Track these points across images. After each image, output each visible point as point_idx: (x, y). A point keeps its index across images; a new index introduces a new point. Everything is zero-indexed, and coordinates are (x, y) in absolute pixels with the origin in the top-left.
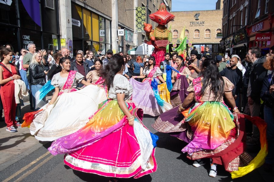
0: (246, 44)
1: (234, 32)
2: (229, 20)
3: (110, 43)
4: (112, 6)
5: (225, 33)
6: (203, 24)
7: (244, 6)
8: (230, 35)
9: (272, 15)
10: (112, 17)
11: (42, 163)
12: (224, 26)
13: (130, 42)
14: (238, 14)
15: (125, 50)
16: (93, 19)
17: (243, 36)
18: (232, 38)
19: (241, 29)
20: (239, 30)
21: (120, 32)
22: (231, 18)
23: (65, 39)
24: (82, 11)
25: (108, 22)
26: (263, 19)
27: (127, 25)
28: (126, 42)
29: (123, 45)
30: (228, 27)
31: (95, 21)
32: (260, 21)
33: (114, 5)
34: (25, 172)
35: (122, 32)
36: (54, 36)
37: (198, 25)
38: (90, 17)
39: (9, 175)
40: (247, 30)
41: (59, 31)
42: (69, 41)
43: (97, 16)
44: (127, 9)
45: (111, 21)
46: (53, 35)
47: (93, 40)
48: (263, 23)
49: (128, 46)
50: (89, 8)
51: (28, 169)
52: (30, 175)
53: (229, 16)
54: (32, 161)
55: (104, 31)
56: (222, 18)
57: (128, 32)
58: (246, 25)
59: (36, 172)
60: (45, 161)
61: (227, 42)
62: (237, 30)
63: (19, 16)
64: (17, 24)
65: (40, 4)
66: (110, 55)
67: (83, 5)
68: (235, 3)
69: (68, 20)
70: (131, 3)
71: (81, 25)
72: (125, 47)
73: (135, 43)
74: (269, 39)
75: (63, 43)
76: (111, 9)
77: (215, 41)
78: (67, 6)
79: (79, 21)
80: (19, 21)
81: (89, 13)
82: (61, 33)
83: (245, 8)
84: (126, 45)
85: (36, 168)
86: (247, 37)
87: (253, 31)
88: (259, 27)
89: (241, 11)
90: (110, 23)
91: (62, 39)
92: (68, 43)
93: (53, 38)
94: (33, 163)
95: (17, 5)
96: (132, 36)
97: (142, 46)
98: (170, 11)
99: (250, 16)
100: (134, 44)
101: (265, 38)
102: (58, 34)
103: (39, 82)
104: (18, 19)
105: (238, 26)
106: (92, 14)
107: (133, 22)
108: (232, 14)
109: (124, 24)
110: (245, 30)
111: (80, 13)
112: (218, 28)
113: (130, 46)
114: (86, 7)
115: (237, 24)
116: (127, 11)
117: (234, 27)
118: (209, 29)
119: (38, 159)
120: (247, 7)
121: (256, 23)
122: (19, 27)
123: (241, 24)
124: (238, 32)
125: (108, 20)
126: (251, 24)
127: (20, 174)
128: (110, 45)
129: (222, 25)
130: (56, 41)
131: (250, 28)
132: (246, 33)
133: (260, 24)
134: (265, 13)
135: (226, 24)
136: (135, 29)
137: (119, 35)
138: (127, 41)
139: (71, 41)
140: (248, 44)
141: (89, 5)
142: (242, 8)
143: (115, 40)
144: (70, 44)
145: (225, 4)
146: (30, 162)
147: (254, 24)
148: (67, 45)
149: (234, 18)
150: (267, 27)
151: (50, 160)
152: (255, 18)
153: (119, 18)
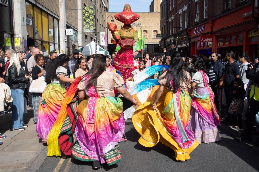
0: (188, 44)
1: (173, 33)
2: (167, 22)
3: (58, 43)
4: (60, 5)
5: (164, 34)
6: (141, 26)
7: (183, 10)
8: (170, 37)
9: (213, 19)
10: (60, 16)
12: (162, 28)
13: (75, 42)
14: (177, 17)
16: (43, 17)
17: (185, 37)
18: (172, 39)
19: (181, 31)
20: (180, 32)
21: (68, 32)
22: (170, 20)
23: (19, 39)
24: (33, 10)
25: (56, 21)
26: (204, 23)
27: (73, 24)
28: (72, 42)
29: (69, 46)
30: (167, 28)
31: (45, 19)
32: (202, 24)
33: (62, 4)
35: (70, 32)
36: (6, 35)
37: (136, 26)
38: (40, 16)
40: (188, 31)
41: (13, 29)
42: (24, 41)
43: (46, 15)
44: (72, 8)
45: (58, 21)
47: (44, 40)
48: (204, 26)
50: (39, 6)
53: (167, 19)
56: (160, 20)
58: (186, 27)
61: (167, 42)
62: (177, 31)
66: (76, 55)
67: (34, 3)
68: (173, 7)
69: (23, 18)
71: (33, 24)
72: (71, 47)
73: (80, 42)
74: (211, 40)
75: (17, 43)
76: (58, 8)
77: (152, 42)
78: (21, 3)
79: (31, 20)
81: (39, 11)
82: (15, 32)
83: (184, 12)
84: (72, 45)
86: (189, 38)
87: (195, 33)
88: (200, 30)
89: (180, 15)
90: (57, 22)
91: (16, 38)
92: (23, 43)
93: (5, 37)
96: (76, 36)
97: (88, 46)
98: (108, 12)
99: (190, 19)
100: (79, 44)
101: (208, 39)
102: (11, 33)
103: (20, 87)
105: (178, 28)
106: (43, 13)
107: (77, 22)
108: (171, 17)
109: (70, 23)
110: (186, 32)
112: (154, 30)
114: (37, 4)
115: (177, 26)
116: (72, 10)
117: (173, 29)
118: (146, 30)
120: (186, 11)
121: (196, 26)
123: (181, 27)
124: (179, 34)
125: (56, 18)
126: (192, 27)
128: (58, 45)
129: (161, 27)
130: (9, 40)
131: (191, 30)
132: (187, 35)
133: (201, 27)
134: (205, 18)
135: (165, 26)
136: (80, 29)
137: (67, 35)
139: (25, 40)
140: (190, 45)
141: (40, 2)
142: (180, 12)
143: (64, 40)
144: (25, 44)
145: (162, 7)
147: (195, 27)
148: (22, 45)
149: (173, 20)
150: (209, 30)
152: (195, 21)
153: (66, 17)
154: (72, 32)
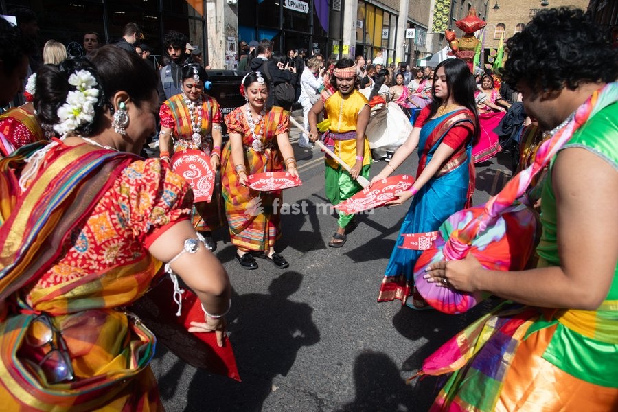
3: (393, 48)
10: (400, 11)
13: (420, 46)
15: (412, 58)
16: (377, 15)
21: (409, 33)
23: (348, 46)
24: (365, 7)
25: (393, 18)
27: (420, 19)
29: (410, 52)
31: (379, 18)
35: (412, 33)
38: (373, 14)
41: (342, 35)
42: (352, 48)
43: (381, 13)
45: (397, 17)
46: (334, 41)
49: (418, 53)
50: (373, 2)
55: (388, 30)
57: (420, 32)
63: (312, 24)
64: (310, 32)
65: (329, 7)
69: (354, 23)
71: (363, 26)
72: (413, 53)
73: (429, 47)
75: (344, 51)
78: (353, 6)
79: (362, 21)
80: (312, 28)
81: (373, 9)
82: (344, 38)
84: (415, 51)
90: (395, 20)
91: (345, 46)
92: (351, 50)
93: (333, 44)
95: (312, 11)
96: (424, 36)
100: (426, 49)
102: (340, 40)
104: (311, 26)
106: (377, 10)
111: (363, 10)
113: (420, 52)
114: (371, 1)
122: (311, 35)
125: (394, 15)
128: (393, 52)
130: (338, 47)
136: (431, 26)
137: (407, 37)
138: (417, 45)
143: (401, 45)
144: (353, 52)
148: (349, 53)
153: (410, 10)
154: (414, 33)
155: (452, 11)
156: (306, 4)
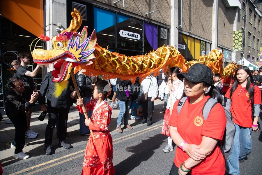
4: (213, 33)
10: (212, 41)
11: (139, 135)
13: (228, 60)
16: (196, 43)
24: (187, 38)
25: (208, 45)
27: (226, 46)
28: (224, 60)
31: (198, 45)
33: (214, 31)
34: (129, 137)
38: (193, 42)
39: (121, 137)
43: (199, 41)
44: (226, 33)
45: (211, 44)
47: (195, 59)
50: (192, 36)
51: (130, 136)
52: (130, 139)
54: (134, 132)
55: (205, 52)
57: (227, 52)
59: (134, 138)
60: (141, 134)
63: (143, 46)
64: (142, 50)
65: (157, 37)
67: (188, 34)
69: (176, 45)
70: (231, 29)
71: (186, 48)
73: (234, 60)
76: (211, 35)
78: (175, 36)
79: (184, 46)
80: (143, 48)
81: (193, 39)
84: (225, 62)
85: (135, 136)
90: (210, 46)
94: (134, 133)
95: (143, 39)
96: (231, 55)
104: (143, 47)
106: (195, 40)
109: (224, 45)
111: (185, 40)
113: (228, 63)
114: (191, 35)
116: (226, 35)
119: (137, 132)
122: (143, 52)
125: (209, 43)
127: (126, 137)
138: (226, 59)
141: (193, 33)
146: (133, 133)
151: (144, 134)
155: (244, 39)
156: (139, 35)
